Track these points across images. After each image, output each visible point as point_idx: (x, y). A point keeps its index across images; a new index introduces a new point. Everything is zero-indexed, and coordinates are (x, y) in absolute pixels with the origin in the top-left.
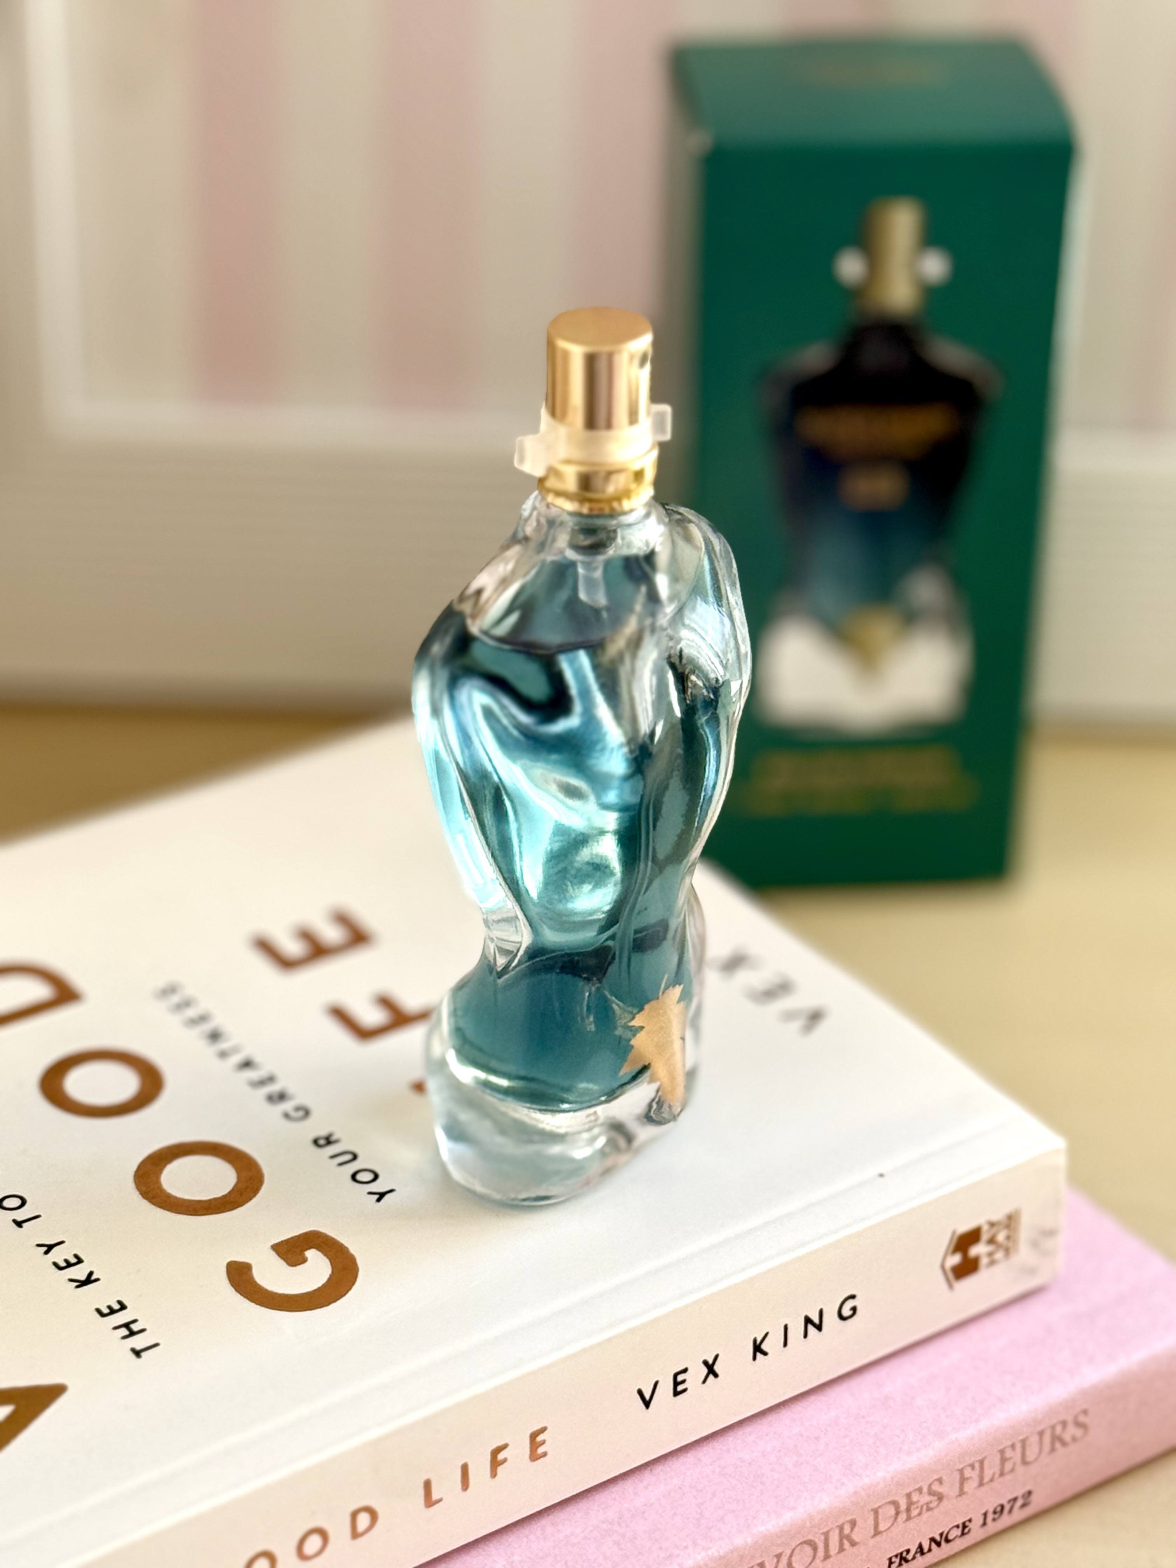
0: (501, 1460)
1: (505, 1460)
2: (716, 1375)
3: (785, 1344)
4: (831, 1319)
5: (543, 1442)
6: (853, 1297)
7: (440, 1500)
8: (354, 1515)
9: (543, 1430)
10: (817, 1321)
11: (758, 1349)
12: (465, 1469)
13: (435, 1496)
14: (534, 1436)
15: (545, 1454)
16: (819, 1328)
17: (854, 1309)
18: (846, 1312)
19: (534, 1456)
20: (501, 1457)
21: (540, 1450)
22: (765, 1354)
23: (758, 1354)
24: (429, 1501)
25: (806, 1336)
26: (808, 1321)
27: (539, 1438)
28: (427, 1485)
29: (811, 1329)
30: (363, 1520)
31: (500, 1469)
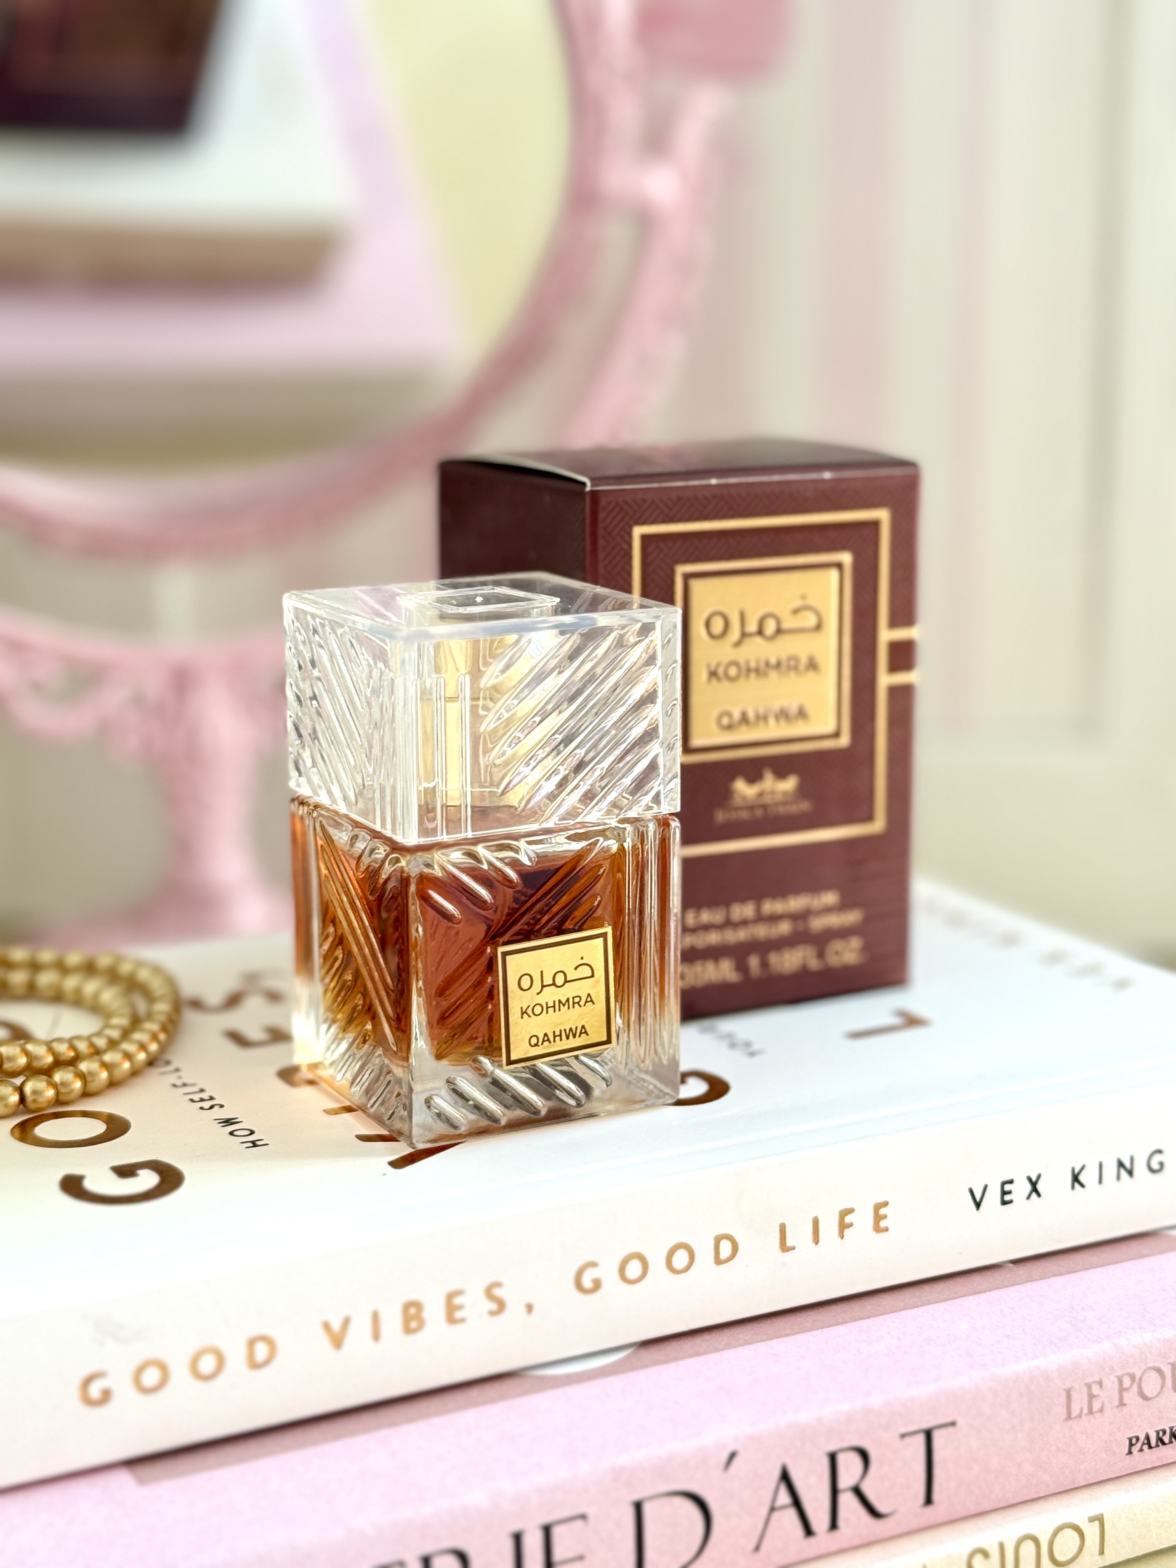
0: (848, 1224)
1: (851, 1225)
2: (1039, 1195)
3: (1100, 1181)
4: (1140, 1168)
5: (885, 1217)
6: (1160, 1152)
7: (793, 1248)
8: (718, 1240)
9: (886, 1204)
10: (1128, 1165)
11: (1076, 1179)
12: (816, 1222)
13: (789, 1243)
14: (878, 1207)
15: (887, 1229)
16: (1130, 1173)
17: (1161, 1164)
18: (1155, 1165)
19: (878, 1229)
20: (848, 1219)
21: (883, 1224)
22: (1082, 1186)
23: (1077, 1185)
24: (784, 1247)
25: (1118, 1178)
26: (1121, 1164)
27: (882, 1211)
28: (783, 1229)
29: (1124, 1174)
30: (726, 1248)
31: (847, 1232)
